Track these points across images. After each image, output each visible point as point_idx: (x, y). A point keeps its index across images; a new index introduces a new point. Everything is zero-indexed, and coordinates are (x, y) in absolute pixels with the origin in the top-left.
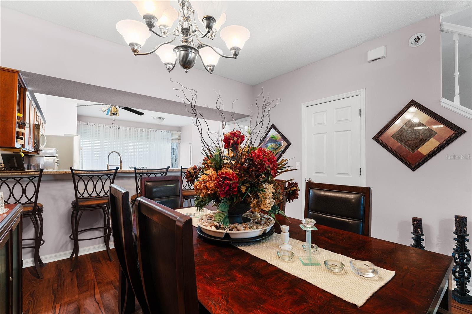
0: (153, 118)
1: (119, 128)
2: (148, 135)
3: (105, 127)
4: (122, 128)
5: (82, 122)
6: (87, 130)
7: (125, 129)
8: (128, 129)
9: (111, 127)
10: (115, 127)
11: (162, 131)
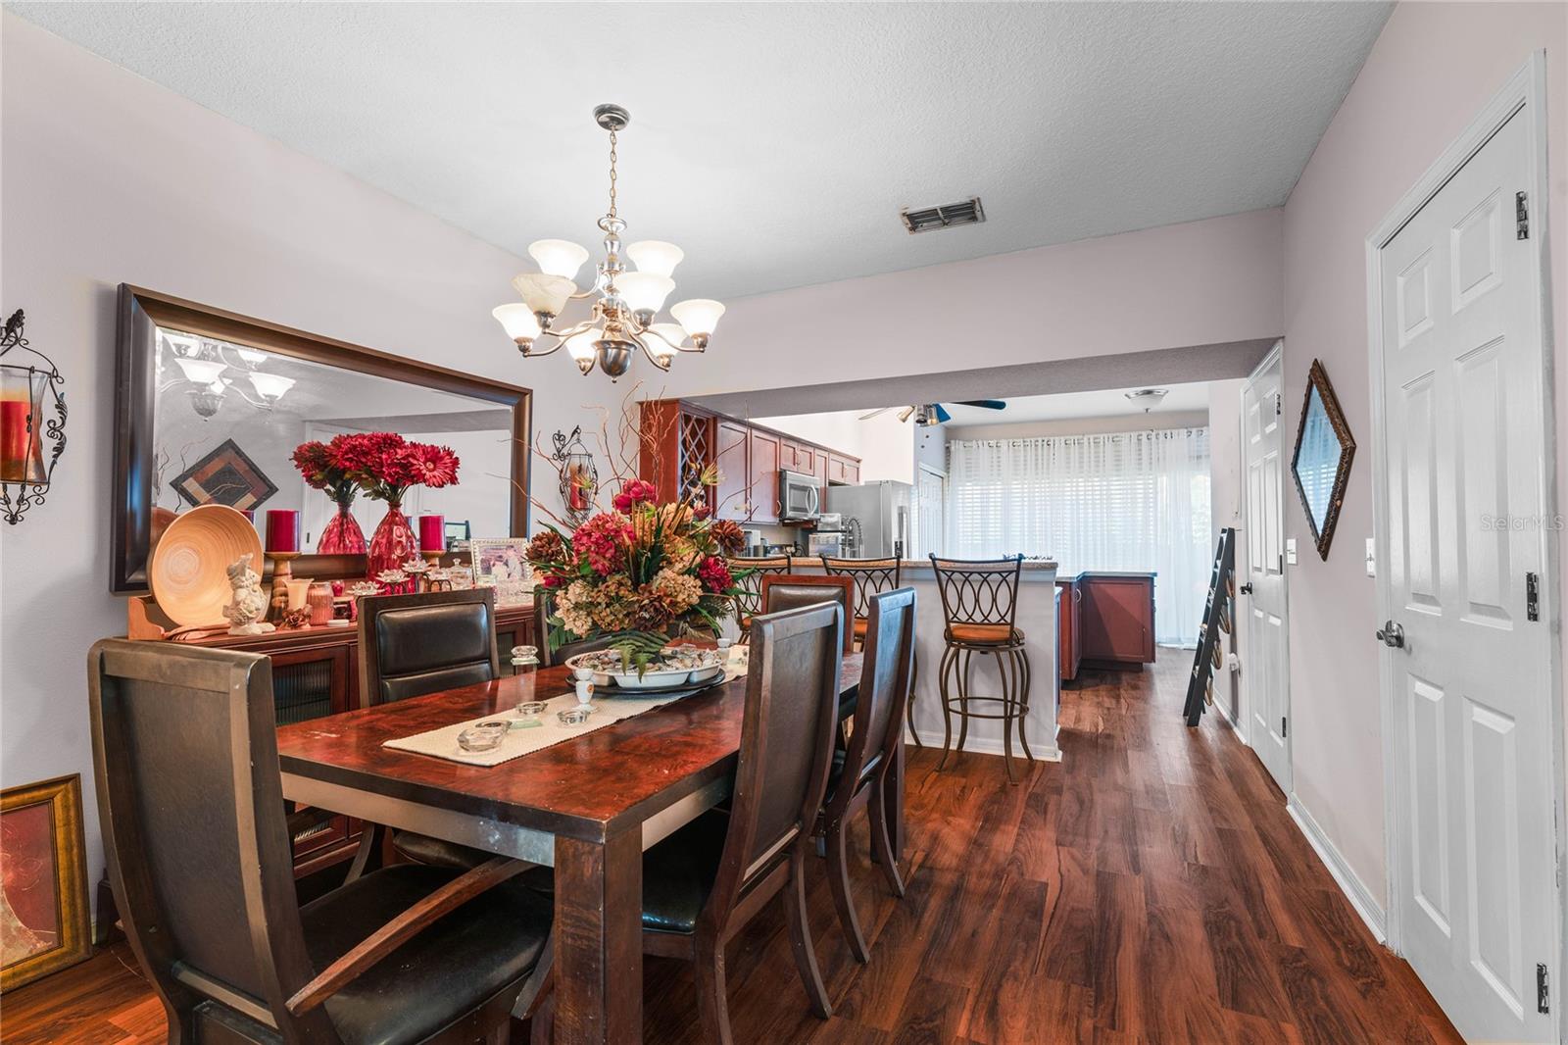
0: (1126, 395)
1: (1049, 443)
2: (1139, 453)
3: (1015, 446)
4: (1056, 442)
5: (960, 442)
6: (973, 461)
7: (1067, 444)
8: (1074, 443)
9: (1028, 443)
10: (1037, 443)
11: (1191, 432)
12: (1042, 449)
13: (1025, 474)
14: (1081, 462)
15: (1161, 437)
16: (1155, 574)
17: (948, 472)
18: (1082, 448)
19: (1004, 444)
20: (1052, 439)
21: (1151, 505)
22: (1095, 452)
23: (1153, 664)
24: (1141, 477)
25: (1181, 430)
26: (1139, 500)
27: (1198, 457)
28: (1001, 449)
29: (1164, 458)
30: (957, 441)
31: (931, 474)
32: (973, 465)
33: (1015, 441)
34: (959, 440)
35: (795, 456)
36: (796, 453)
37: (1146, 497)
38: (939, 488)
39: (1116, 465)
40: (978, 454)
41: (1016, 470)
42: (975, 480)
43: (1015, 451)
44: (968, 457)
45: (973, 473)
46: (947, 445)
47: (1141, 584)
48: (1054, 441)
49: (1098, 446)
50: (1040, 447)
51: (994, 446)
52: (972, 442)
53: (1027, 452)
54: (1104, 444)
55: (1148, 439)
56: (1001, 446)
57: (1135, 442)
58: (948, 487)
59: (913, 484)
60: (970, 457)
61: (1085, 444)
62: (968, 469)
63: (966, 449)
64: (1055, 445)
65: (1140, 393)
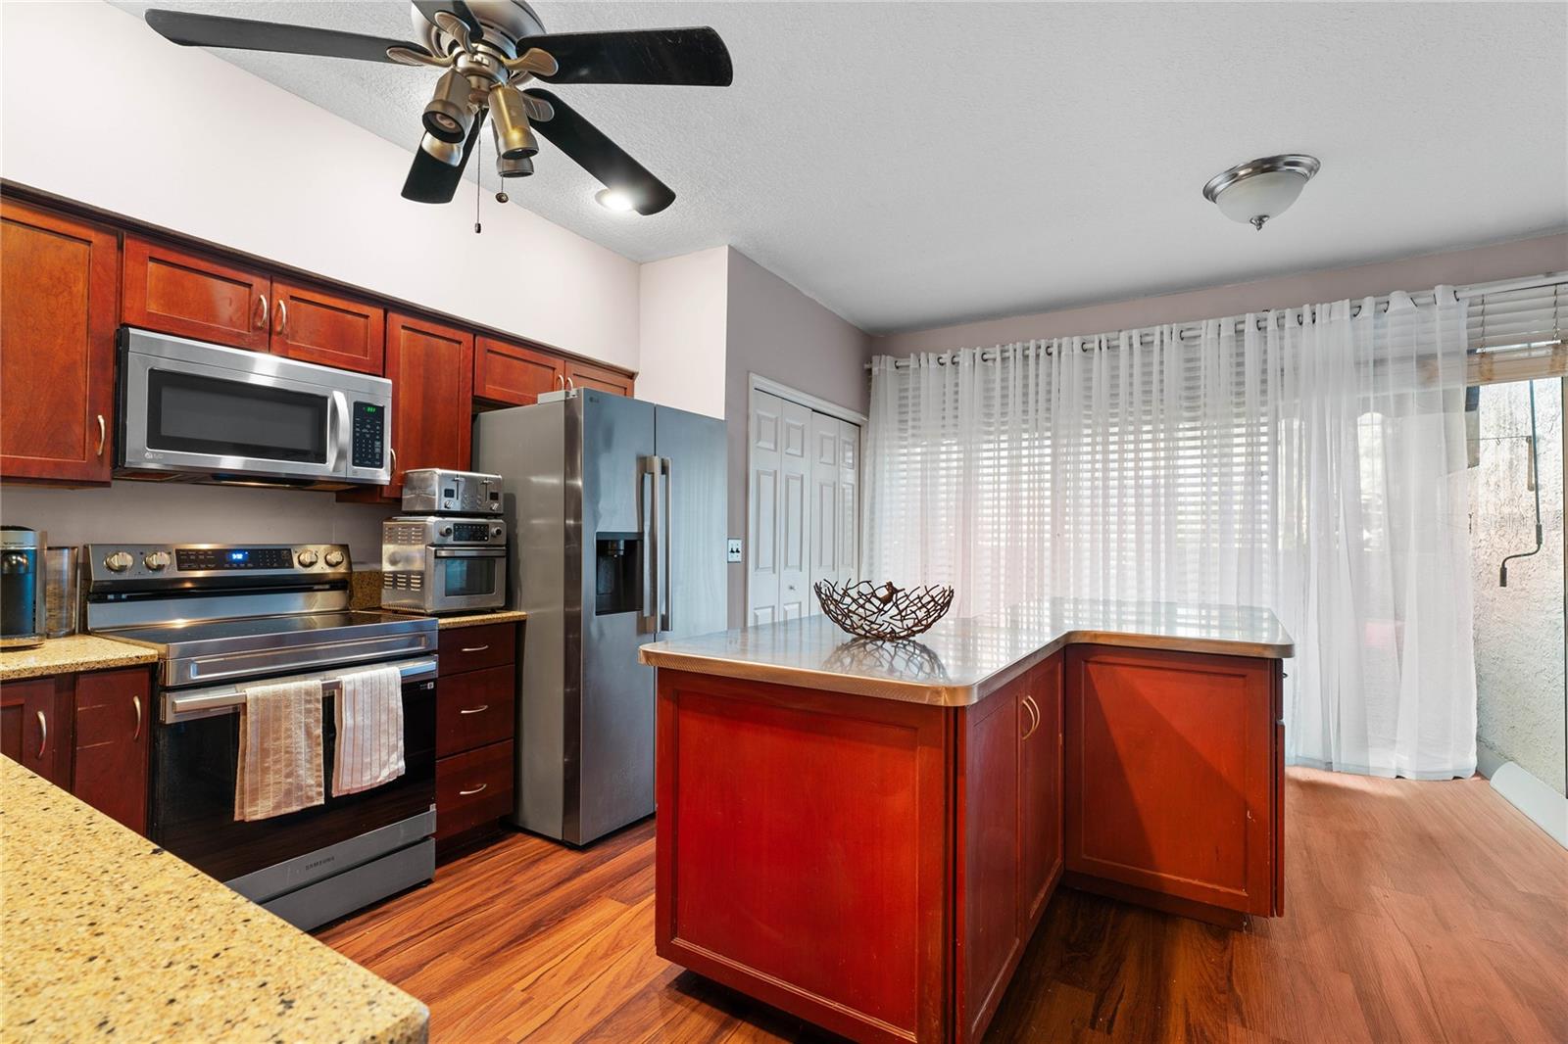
1: (1050, 350)
2: (1240, 360)
3: (985, 360)
4: (1064, 348)
5: (888, 357)
6: (910, 394)
7: (1085, 351)
8: (1100, 349)
9: (1010, 354)
10: (1027, 352)
11: (1360, 307)
12: (1037, 364)
13: (1003, 414)
15: (1290, 322)
16: (1287, 650)
17: (868, 416)
19: (964, 358)
20: (1055, 342)
21: (1264, 468)
22: (1144, 365)
23: (1276, 919)
24: (1243, 421)
25: (1337, 305)
26: (1236, 507)
27: (1375, 362)
28: (960, 368)
30: (883, 356)
31: (814, 410)
32: (910, 401)
33: (986, 350)
34: (886, 355)
35: (254, 308)
36: (261, 300)
37: (1252, 455)
38: (845, 442)
39: (1189, 388)
40: (919, 382)
41: (988, 406)
42: (914, 427)
43: (986, 370)
44: (902, 387)
45: (911, 415)
46: (867, 366)
47: (1244, 676)
48: (1060, 346)
49: (1149, 352)
50: (1032, 360)
51: (949, 363)
52: (909, 357)
53: (1008, 373)
54: (1162, 349)
55: (1259, 329)
56: (961, 362)
57: (1230, 336)
58: (868, 445)
59: (723, 419)
60: (905, 387)
61: (1122, 348)
62: (902, 409)
63: (901, 371)
64: (1063, 354)
65: (1242, 173)
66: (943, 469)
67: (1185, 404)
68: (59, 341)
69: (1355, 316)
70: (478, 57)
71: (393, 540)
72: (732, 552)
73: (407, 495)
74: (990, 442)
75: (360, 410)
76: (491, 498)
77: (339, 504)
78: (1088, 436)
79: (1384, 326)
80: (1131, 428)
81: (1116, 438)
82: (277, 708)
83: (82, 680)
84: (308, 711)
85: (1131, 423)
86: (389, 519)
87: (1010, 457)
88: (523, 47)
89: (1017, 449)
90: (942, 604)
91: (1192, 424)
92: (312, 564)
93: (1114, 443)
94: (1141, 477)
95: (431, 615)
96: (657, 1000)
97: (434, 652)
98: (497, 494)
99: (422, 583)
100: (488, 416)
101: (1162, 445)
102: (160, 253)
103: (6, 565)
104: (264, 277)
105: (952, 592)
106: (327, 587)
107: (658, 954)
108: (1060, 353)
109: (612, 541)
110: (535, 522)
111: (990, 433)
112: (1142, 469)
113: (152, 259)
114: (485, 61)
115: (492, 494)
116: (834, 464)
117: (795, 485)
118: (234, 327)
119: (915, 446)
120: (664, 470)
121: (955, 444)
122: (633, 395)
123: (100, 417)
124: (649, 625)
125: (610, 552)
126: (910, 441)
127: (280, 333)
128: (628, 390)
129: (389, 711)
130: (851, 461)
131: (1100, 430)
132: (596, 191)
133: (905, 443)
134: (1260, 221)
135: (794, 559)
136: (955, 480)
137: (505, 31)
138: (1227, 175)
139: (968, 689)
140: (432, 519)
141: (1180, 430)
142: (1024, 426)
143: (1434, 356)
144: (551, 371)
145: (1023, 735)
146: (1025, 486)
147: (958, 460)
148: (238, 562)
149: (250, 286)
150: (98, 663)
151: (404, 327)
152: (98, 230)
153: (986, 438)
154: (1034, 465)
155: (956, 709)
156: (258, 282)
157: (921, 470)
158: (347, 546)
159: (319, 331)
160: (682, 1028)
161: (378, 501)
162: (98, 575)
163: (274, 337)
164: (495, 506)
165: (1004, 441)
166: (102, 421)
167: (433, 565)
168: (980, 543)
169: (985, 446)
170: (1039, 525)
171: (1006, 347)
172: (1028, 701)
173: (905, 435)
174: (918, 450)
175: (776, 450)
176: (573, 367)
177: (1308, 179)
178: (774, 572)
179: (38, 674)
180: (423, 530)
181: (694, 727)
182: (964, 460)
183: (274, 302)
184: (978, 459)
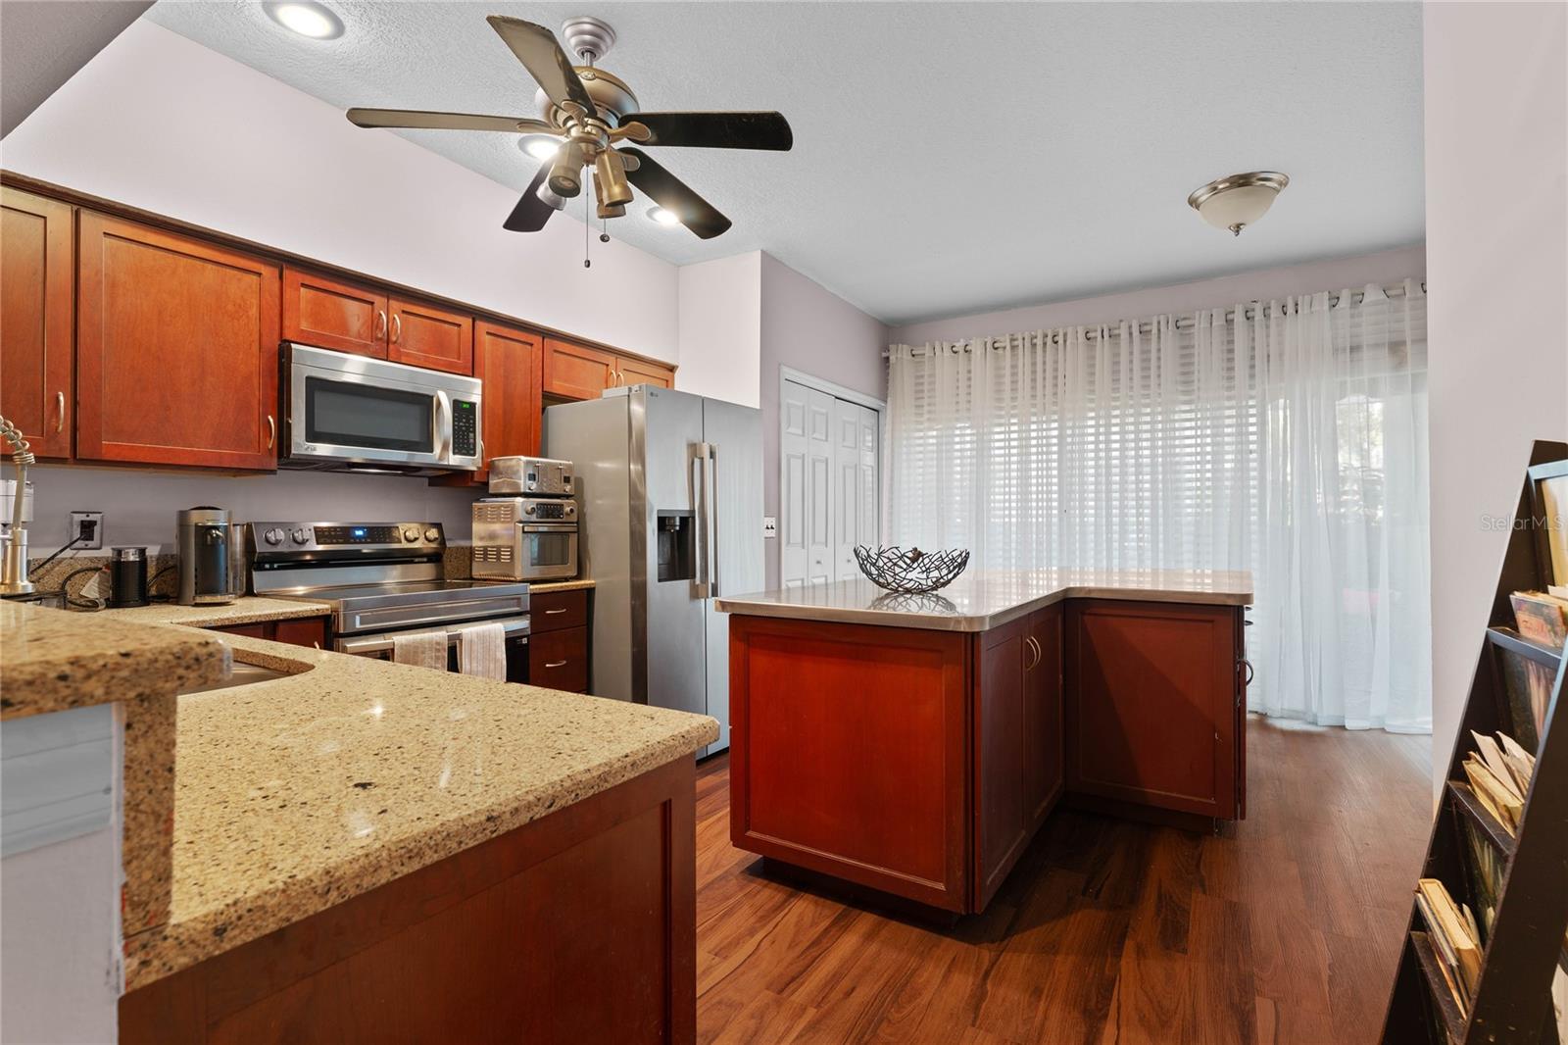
1: (1056, 339)
2: (1230, 347)
3: (996, 349)
4: (1069, 336)
5: (905, 346)
6: (926, 380)
7: (1088, 339)
8: (1103, 337)
9: (1019, 342)
10: (1035, 341)
11: (1338, 298)
12: (1044, 351)
13: (1014, 399)
14: (1116, 372)
15: (1275, 312)
16: (1247, 598)
17: (886, 401)
18: (1118, 345)
19: (976, 346)
20: (1061, 331)
21: (1252, 447)
22: (1143, 352)
24: (1232, 403)
25: (1317, 297)
26: (1227, 483)
27: (1352, 349)
28: (973, 355)
29: (1281, 355)
30: (900, 345)
31: (837, 398)
32: (926, 387)
33: (997, 338)
34: (903, 344)
35: (375, 322)
36: (381, 315)
37: (1241, 433)
38: (866, 427)
39: (1184, 374)
40: (934, 369)
41: (999, 391)
42: (929, 412)
43: (997, 358)
44: (918, 374)
45: (926, 401)
46: (884, 355)
47: (1212, 621)
48: (1065, 335)
49: (1148, 340)
50: (1039, 348)
51: (962, 351)
52: (925, 346)
53: (1018, 359)
54: (1159, 338)
55: (1248, 319)
56: (973, 351)
57: (1222, 325)
58: (887, 428)
59: (758, 407)
60: (922, 373)
61: (1122, 337)
62: (918, 394)
63: (917, 359)
64: (1068, 343)
65: (1221, 187)
66: (957, 450)
67: (1180, 388)
68: (241, 356)
69: (1334, 306)
70: (588, 129)
71: (483, 518)
72: (768, 528)
73: (493, 481)
74: (1000, 425)
75: (457, 405)
76: (565, 482)
77: (431, 488)
78: (1092, 418)
79: (1360, 315)
80: (1131, 411)
81: (1118, 421)
82: (415, 652)
83: (281, 626)
84: (437, 658)
85: (1131, 406)
86: (478, 500)
87: (1019, 439)
88: (624, 121)
89: (1025, 431)
90: (960, 563)
91: (1187, 407)
92: (416, 539)
93: (1116, 425)
94: (1141, 457)
95: (520, 582)
96: (734, 881)
97: (526, 612)
98: (569, 478)
99: (512, 555)
100: (556, 410)
101: (1160, 426)
102: (309, 280)
103: (209, 537)
104: (382, 296)
105: (968, 553)
106: (425, 560)
107: (734, 845)
108: (1065, 341)
109: (669, 518)
110: (599, 502)
111: (1000, 417)
112: (1141, 448)
113: (303, 285)
114: (594, 132)
115: (565, 477)
116: (856, 447)
117: (820, 467)
118: (361, 339)
119: (931, 429)
120: (712, 455)
121: (968, 427)
122: (673, 387)
123: (270, 417)
124: (701, 591)
125: (668, 528)
126: (926, 425)
127: (395, 342)
128: (670, 382)
129: (496, 660)
130: (870, 444)
131: (1102, 413)
132: (648, 208)
133: (921, 427)
134: (1238, 228)
135: (820, 537)
136: (969, 460)
137: (610, 108)
138: (1209, 187)
139: (981, 619)
140: (519, 500)
141: (1176, 412)
142: (1033, 410)
143: (1404, 343)
144: (605, 367)
145: (1027, 667)
146: (1034, 466)
147: (971, 442)
148: (359, 537)
149: (372, 303)
150: (292, 613)
151: (488, 333)
152: (265, 263)
153: (997, 421)
154: (1042, 446)
155: (973, 634)
156: (379, 300)
157: (937, 452)
158: (440, 524)
159: (423, 339)
160: (758, 896)
161: (470, 484)
162: (261, 548)
163: (391, 346)
164: (568, 488)
165: (1014, 424)
166: (271, 420)
167: (521, 538)
168: (992, 520)
169: (997, 429)
170: (1047, 502)
171: (1015, 337)
172: (1032, 640)
173: (922, 419)
174: (934, 433)
175: (803, 435)
176: (624, 363)
177: (1278, 191)
178: (803, 547)
179: (254, 621)
180: (512, 509)
181: (761, 662)
182: (977, 442)
183: (390, 316)
184: (990, 441)
